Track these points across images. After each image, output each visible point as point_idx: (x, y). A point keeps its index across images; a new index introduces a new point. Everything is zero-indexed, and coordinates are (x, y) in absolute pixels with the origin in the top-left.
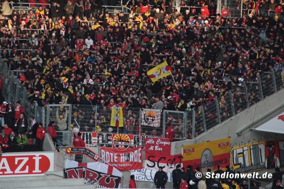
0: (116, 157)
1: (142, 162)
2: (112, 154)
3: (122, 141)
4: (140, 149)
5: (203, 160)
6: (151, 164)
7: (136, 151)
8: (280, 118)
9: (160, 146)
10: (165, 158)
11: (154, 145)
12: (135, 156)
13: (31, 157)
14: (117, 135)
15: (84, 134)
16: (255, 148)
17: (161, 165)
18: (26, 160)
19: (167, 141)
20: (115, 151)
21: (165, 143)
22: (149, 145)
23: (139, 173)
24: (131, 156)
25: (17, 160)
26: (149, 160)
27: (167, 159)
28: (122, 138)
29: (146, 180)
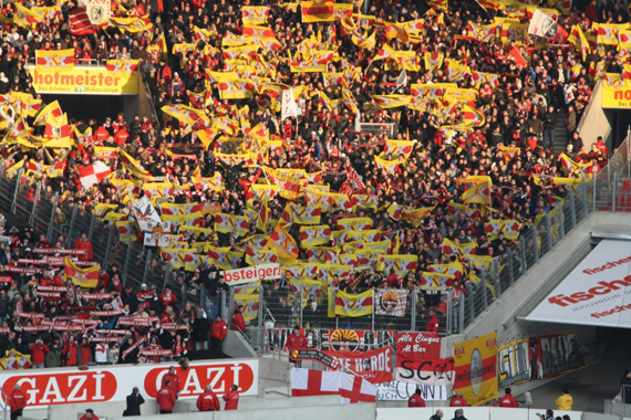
0: (348, 365)
1: (392, 371)
2: (341, 360)
3: (345, 340)
4: (387, 351)
5: (473, 367)
6: (406, 373)
7: (382, 354)
8: (552, 300)
9: (422, 344)
10: (430, 363)
11: (412, 343)
12: (380, 362)
13: (228, 367)
14: (337, 330)
15: (283, 331)
16: (520, 349)
17: (424, 374)
18: (221, 371)
19: (433, 336)
20: (346, 355)
21: (430, 340)
22: (404, 344)
23: (386, 388)
24: (373, 363)
25: (210, 371)
26: (403, 366)
27: (434, 364)
28: (345, 336)
29: (399, 398)
